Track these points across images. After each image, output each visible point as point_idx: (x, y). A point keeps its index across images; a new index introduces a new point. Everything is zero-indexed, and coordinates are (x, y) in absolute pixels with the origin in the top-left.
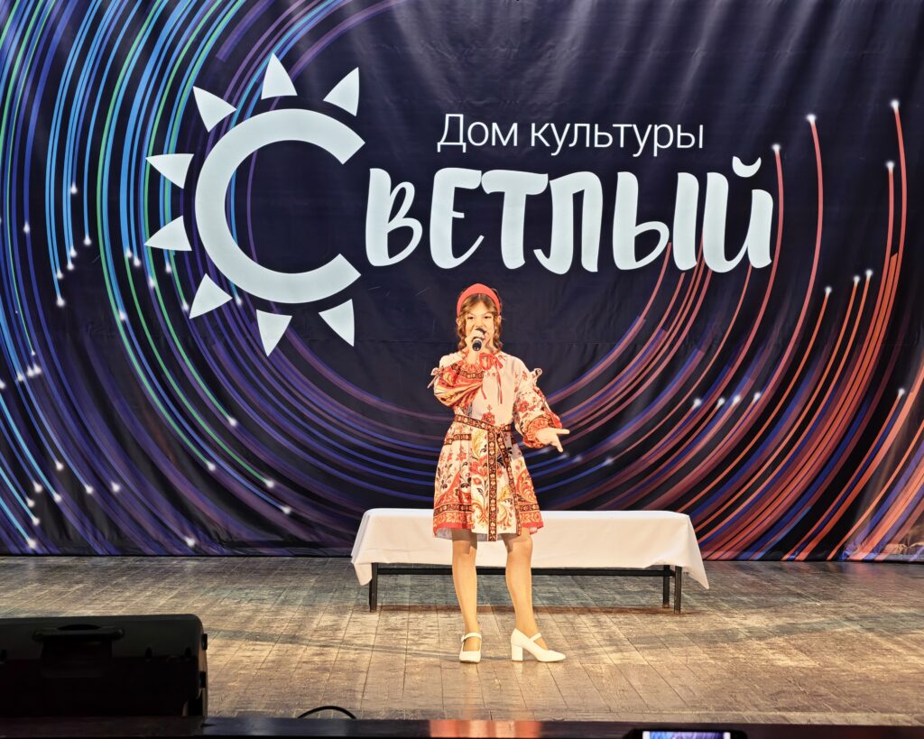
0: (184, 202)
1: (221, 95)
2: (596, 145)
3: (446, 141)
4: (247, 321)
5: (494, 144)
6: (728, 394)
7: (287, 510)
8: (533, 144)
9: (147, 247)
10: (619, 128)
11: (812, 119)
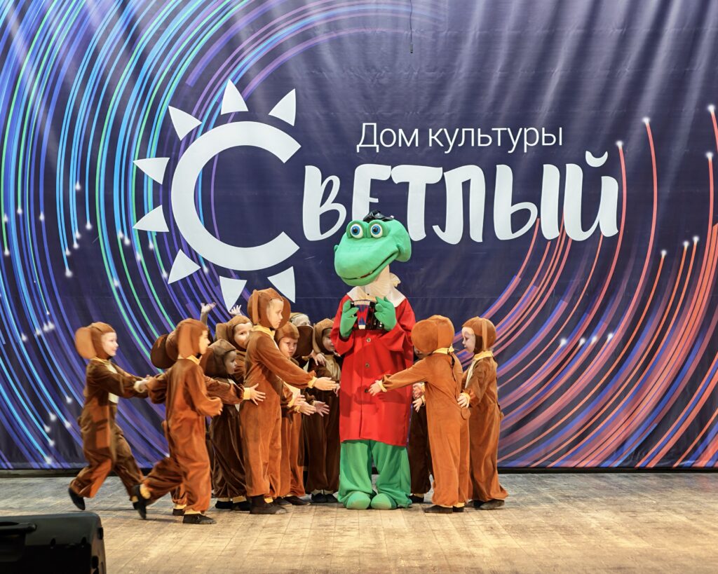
0: (163, 194)
1: (190, 113)
2: (479, 145)
3: (363, 144)
4: (213, 286)
5: (400, 145)
6: (587, 335)
8: (430, 145)
9: (135, 229)
10: (497, 131)
11: (646, 121)
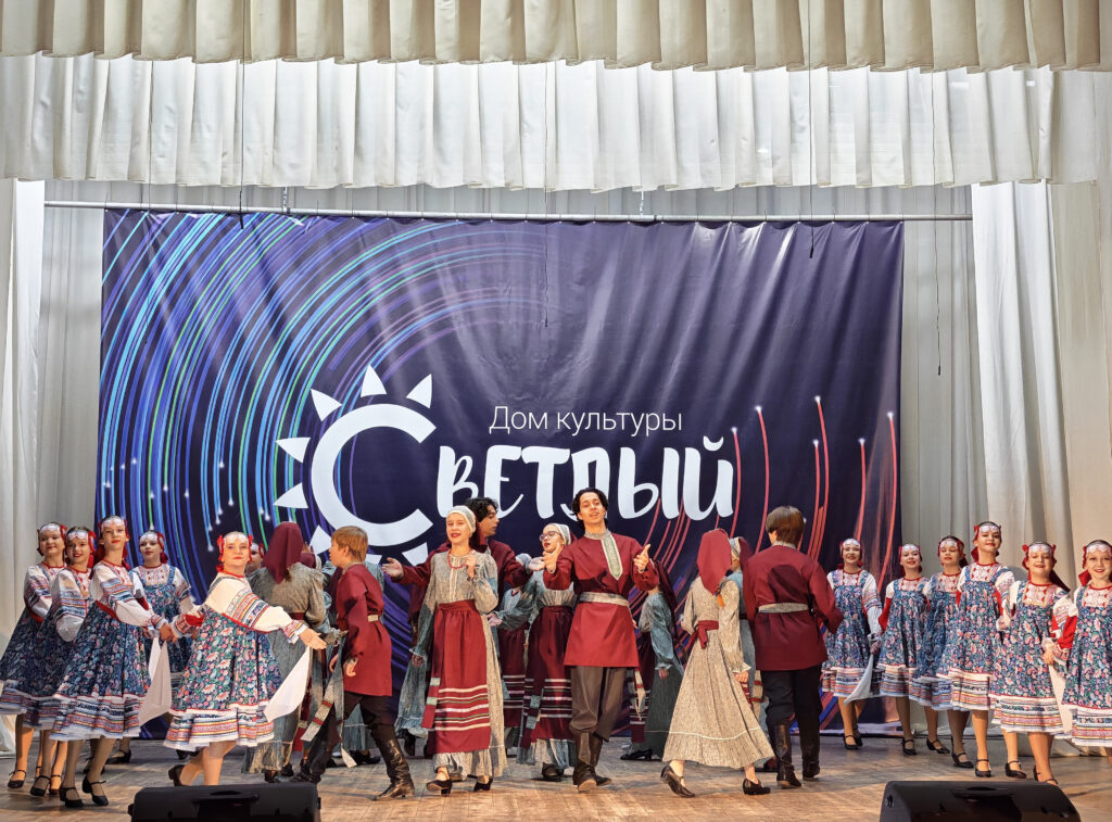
0: (303, 472)
1: (331, 396)
9: (275, 506)
11: (759, 409)
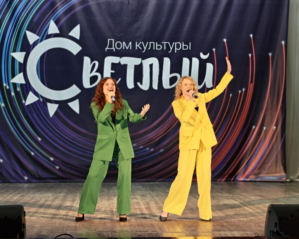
0: (23, 68)
1: (35, 33)
2: (157, 49)
3: (108, 47)
4: (44, 106)
5: (124, 48)
7: (57, 168)
8: (136, 48)
9: (11, 82)
10: (164, 44)
11: (225, 40)
